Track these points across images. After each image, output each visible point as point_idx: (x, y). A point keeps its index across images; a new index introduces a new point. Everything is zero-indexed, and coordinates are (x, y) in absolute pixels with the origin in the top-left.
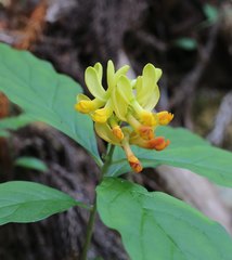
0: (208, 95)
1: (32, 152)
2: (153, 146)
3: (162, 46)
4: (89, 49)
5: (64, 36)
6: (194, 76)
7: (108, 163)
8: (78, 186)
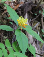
0: (36, 21)
1: (12, 21)
2: (24, 27)
3: (32, 14)
4: (23, 12)
5: (20, 9)
6: (35, 18)
7: (19, 27)
8: (16, 28)
